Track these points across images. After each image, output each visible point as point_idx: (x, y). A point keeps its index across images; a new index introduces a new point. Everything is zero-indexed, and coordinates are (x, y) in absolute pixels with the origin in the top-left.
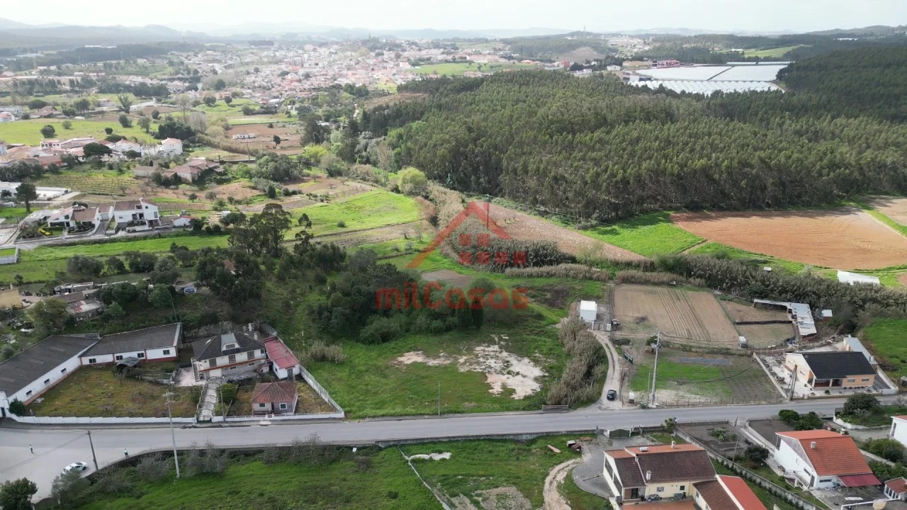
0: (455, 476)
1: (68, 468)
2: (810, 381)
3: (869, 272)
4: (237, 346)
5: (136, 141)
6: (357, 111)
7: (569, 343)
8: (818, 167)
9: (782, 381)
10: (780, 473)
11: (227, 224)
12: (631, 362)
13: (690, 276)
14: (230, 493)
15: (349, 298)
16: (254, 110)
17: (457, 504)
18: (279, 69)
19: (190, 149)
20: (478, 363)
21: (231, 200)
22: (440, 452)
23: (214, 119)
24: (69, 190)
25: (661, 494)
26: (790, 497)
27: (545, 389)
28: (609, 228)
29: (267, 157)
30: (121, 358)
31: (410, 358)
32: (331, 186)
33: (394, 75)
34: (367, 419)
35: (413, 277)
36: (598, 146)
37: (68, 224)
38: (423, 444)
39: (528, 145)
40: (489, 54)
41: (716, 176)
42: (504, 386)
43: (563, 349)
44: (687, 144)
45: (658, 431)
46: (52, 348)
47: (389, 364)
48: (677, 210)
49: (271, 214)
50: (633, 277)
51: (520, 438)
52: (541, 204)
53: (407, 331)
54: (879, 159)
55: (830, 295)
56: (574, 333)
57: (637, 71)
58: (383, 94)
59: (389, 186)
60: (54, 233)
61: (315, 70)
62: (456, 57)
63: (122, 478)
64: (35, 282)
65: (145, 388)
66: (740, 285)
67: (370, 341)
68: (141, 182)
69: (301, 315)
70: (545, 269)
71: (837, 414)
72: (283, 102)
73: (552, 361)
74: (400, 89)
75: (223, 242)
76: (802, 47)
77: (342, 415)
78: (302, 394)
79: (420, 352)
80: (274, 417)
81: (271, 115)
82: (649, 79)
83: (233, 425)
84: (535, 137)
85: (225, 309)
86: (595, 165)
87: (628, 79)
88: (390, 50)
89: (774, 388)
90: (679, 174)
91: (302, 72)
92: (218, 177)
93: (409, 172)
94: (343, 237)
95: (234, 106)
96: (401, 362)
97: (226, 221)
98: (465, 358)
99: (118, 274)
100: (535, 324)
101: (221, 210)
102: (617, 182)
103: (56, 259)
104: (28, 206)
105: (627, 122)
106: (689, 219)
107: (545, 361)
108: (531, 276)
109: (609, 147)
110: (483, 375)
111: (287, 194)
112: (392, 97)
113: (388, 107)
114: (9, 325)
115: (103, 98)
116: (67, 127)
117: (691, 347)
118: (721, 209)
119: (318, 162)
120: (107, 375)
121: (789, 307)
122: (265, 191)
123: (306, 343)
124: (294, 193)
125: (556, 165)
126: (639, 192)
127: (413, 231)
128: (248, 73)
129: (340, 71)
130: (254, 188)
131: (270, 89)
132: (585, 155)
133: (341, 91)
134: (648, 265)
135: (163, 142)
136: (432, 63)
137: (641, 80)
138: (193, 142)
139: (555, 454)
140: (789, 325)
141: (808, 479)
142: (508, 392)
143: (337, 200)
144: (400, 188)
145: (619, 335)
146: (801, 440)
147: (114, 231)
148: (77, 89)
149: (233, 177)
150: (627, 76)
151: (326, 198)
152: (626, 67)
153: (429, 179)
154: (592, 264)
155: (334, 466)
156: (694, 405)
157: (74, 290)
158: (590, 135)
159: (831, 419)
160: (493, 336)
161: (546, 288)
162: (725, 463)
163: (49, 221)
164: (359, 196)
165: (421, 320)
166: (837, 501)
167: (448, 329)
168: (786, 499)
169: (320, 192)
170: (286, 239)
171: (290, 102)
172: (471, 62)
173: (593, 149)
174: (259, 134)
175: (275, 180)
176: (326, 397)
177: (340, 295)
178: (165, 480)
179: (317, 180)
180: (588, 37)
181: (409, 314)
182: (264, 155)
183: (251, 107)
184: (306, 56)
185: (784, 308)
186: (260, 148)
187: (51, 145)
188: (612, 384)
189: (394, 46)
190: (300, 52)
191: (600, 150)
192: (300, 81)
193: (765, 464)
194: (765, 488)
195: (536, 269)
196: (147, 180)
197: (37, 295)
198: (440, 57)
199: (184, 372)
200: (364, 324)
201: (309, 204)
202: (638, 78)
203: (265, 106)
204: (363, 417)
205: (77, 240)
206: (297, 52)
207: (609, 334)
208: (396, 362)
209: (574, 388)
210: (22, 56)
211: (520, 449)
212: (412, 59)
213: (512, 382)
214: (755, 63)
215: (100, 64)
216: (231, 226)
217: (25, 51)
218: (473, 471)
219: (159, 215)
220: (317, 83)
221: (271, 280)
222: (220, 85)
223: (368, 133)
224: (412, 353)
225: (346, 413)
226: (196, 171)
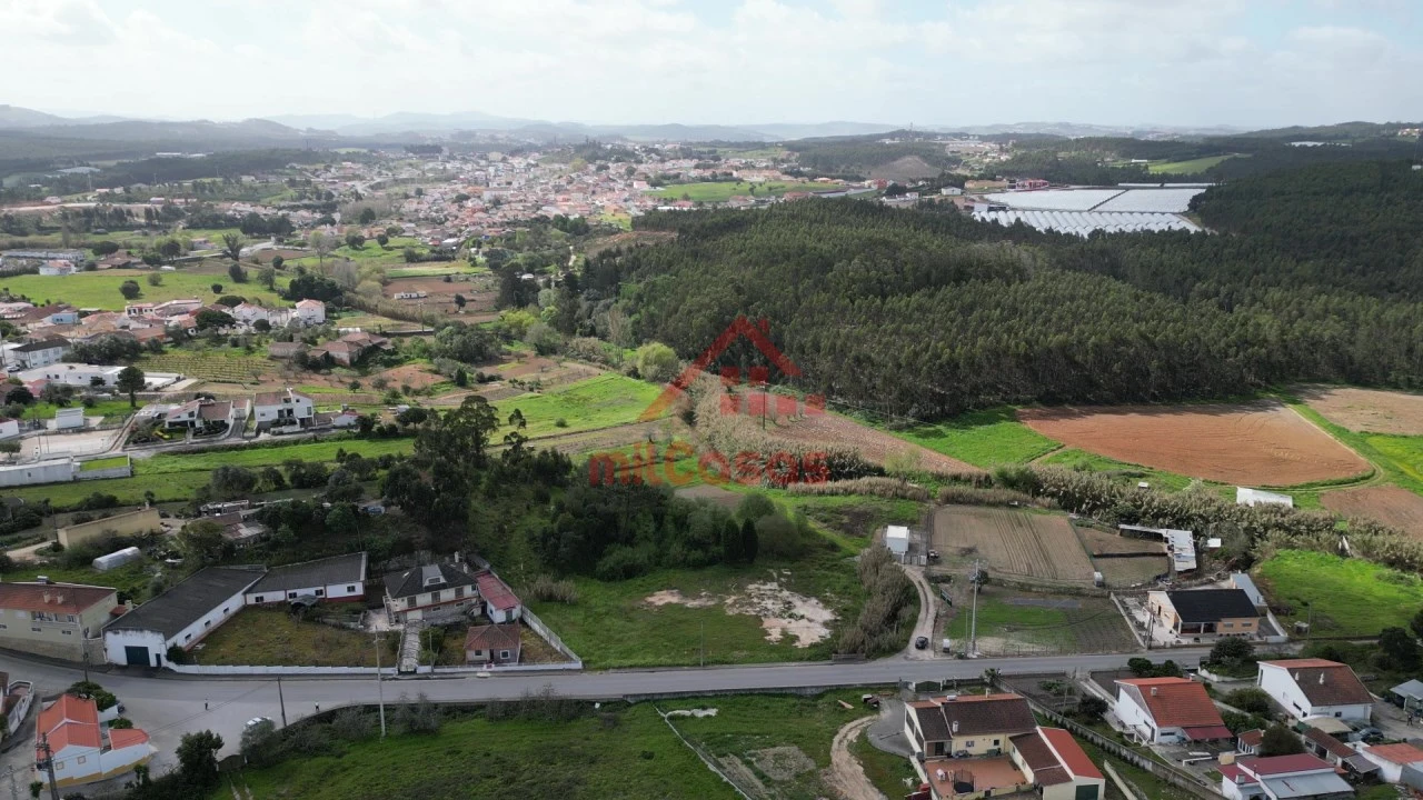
0: (723, 734)
1: (251, 723)
2: (1176, 627)
3: (1281, 490)
4: (443, 580)
5: (260, 304)
6: (573, 257)
7: (869, 579)
8: (1222, 344)
9: (1140, 626)
10: (1118, 729)
11: (406, 423)
12: (950, 603)
13: (1038, 494)
14: (449, 753)
15: (582, 521)
16: (421, 255)
17: (726, 765)
18: (453, 191)
19: (335, 315)
20: (751, 605)
21: (407, 390)
22: (704, 708)
23: (366, 269)
24: (182, 376)
25: (971, 751)
26: (1124, 753)
27: (836, 636)
28: (932, 429)
29: (450, 328)
30: (294, 595)
31: (662, 598)
32: (542, 369)
33: (626, 200)
34: (611, 670)
35: (665, 493)
36: (916, 315)
37: (193, 424)
38: (684, 699)
39: (820, 312)
40: (767, 168)
41: (1079, 358)
42: (784, 632)
43: (862, 587)
44: (1040, 311)
45: (977, 685)
46: (211, 582)
47: (636, 605)
48: (1026, 403)
49: (472, 410)
50: (960, 495)
51: (803, 692)
52: (838, 394)
53: (658, 564)
54: (1311, 332)
55: (1221, 519)
56: (876, 566)
57: (986, 196)
58: (611, 231)
59: (624, 369)
60: (175, 436)
61: (506, 194)
62: (718, 172)
63: (316, 734)
64: (170, 501)
65: (328, 632)
66: (1104, 506)
67: (610, 577)
68: (279, 365)
69: (518, 544)
70: (842, 484)
71: (1203, 664)
72: (463, 243)
73: (847, 602)
74: (637, 223)
75: (406, 448)
76: (1235, 158)
77: (579, 665)
78: (526, 641)
79: (675, 591)
80: (494, 668)
81: (446, 263)
82: (1003, 208)
83: (443, 677)
84: (831, 302)
85: (422, 535)
86: (913, 341)
87: (972, 208)
88: (618, 160)
89: (1131, 635)
90: (1026, 355)
91: (487, 195)
92: (386, 357)
93: (654, 349)
94: (564, 441)
95: (390, 249)
96: (652, 603)
97: (406, 418)
98: (733, 598)
99: (276, 490)
100: (826, 557)
101: (395, 405)
102: (941, 366)
103: (183, 471)
104: (133, 399)
105: (958, 282)
106: (1042, 417)
107: (838, 602)
108: (821, 493)
109: (932, 316)
110: (758, 619)
111: (483, 380)
112: (624, 236)
113: (619, 253)
114: (150, 554)
115: (198, 237)
116: (155, 282)
117: (1031, 586)
118: (1088, 402)
119: (522, 335)
120: (280, 617)
121: (1165, 535)
122: (451, 377)
123: (526, 579)
124: (492, 379)
125: (859, 340)
126: (973, 379)
127: (661, 432)
128: (407, 197)
129: (544, 195)
130: (436, 372)
131: (443, 223)
132: (899, 328)
133: (550, 227)
134: (982, 479)
135: (298, 305)
136: (682, 183)
137: (990, 209)
138: (339, 304)
139: (847, 710)
140: (1164, 559)
141: (1148, 732)
142: (788, 639)
143: (552, 389)
144: (640, 371)
145: (936, 570)
146: (1140, 686)
147: (254, 434)
148: (156, 222)
149: (406, 357)
150: (971, 204)
151: (536, 386)
152: (970, 189)
153: (681, 358)
154: (907, 477)
155: (573, 723)
156: (1025, 655)
157: (225, 511)
158: (906, 299)
159: (1195, 671)
160: (771, 571)
161: (843, 509)
162: (1054, 719)
163: (168, 420)
164: (581, 383)
165: (676, 549)
166: (1180, 757)
167: (711, 562)
168: (1120, 756)
169: (528, 377)
170: (491, 443)
171: (474, 242)
172: (739, 181)
173: (908, 319)
174: (432, 291)
175: (464, 360)
176: (557, 644)
177: (571, 516)
178: (368, 738)
179: (522, 359)
180: (917, 140)
181: (659, 542)
182: (447, 325)
183: (417, 251)
184: (491, 170)
185: (1159, 537)
186: (436, 312)
187: (140, 310)
188: (924, 630)
189: (623, 155)
190: (483, 163)
191: (918, 321)
192: (486, 210)
193: (1103, 719)
194: (1098, 744)
195: (830, 484)
196: (286, 361)
197: (177, 517)
198: (694, 173)
199: (372, 614)
200: (600, 555)
201: (514, 394)
202: (986, 206)
203: (438, 249)
204: (606, 669)
205: (206, 445)
206: (478, 164)
207: (923, 569)
208: (644, 603)
209: (872, 634)
210: (69, 171)
211: (802, 704)
212: (652, 176)
213: (794, 627)
214: (1158, 185)
215: (187, 184)
216: (412, 425)
217: (70, 163)
218: (744, 729)
219: (313, 412)
220: (513, 213)
221: (476, 497)
222: (367, 217)
223: (593, 292)
224: (665, 592)
225: (584, 663)
226: (355, 349)
